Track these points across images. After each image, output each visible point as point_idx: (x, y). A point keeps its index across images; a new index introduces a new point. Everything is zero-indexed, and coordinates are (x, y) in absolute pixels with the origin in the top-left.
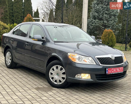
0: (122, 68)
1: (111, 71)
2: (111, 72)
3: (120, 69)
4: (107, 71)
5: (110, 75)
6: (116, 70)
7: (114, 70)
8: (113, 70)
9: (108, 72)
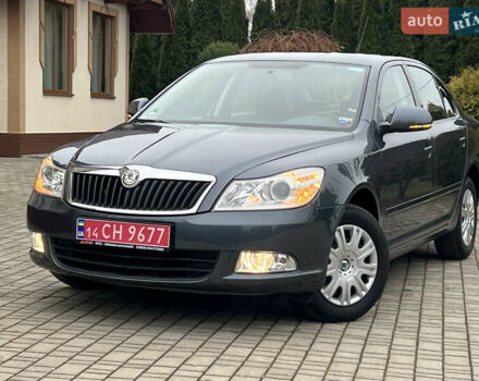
0: (163, 230)
1: (99, 232)
2: (101, 237)
3: (147, 233)
4: (81, 229)
5: (94, 247)
6: (126, 235)
7: (115, 232)
8: (109, 231)
9: (86, 234)
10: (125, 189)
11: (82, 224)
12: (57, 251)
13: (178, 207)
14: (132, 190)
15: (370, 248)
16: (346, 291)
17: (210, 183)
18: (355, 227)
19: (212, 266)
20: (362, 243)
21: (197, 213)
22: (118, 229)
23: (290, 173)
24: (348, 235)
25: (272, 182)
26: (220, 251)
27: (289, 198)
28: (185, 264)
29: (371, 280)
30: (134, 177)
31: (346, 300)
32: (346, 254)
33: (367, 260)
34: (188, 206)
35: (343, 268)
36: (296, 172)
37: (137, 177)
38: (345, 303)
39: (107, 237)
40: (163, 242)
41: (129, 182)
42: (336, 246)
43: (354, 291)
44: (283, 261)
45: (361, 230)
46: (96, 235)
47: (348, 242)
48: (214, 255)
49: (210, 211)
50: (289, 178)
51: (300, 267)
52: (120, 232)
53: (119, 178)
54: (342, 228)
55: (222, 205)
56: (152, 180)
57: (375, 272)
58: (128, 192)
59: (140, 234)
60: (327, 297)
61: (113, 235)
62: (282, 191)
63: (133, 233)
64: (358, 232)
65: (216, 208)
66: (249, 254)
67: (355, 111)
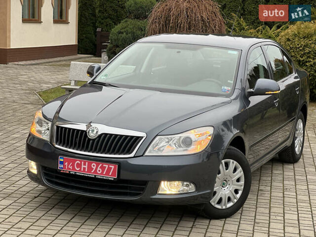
0: (113, 167)
1: (73, 165)
2: (73, 168)
3: (103, 168)
4: (62, 163)
5: (69, 175)
6: (90, 168)
7: (83, 166)
8: (79, 166)
9: (65, 166)
10: (89, 140)
11: (62, 160)
12: (46, 174)
13: (123, 152)
14: (94, 140)
15: (240, 173)
16: (225, 200)
17: (143, 137)
18: (231, 161)
19: (143, 190)
20: (235, 170)
21: (134, 157)
22: (85, 165)
23: (192, 131)
24: (227, 165)
25: (180, 137)
26: (148, 181)
27: (192, 147)
28: (126, 188)
29: (240, 192)
30: (95, 132)
31: (225, 205)
32: (225, 177)
33: (238, 180)
34: (129, 152)
35: (223, 185)
36: (196, 130)
37: (97, 132)
38: (224, 207)
39: (78, 169)
40: (113, 174)
41: (92, 135)
42: (219, 173)
43: (229, 199)
44: (187, 186)
45: (235, 162)
46: (71, 167)
47: (226, 170)
48: (145, 183)
49: (142, 156)
50: (192, 134)
51: (197, 189)
52: (86, 167)
53: (86, 131)
54: (223, 161)
55: (150, 152)
56: (106, 134)
57: (243, 188)
58: (91, 141)
59: (99, 169)
60: (213, 204)
61: (81, 168)
62: (188, 142)
63: (94, 168)
64: (233, 164)
65: (146, 154)
66: (166, 182)
67: (232, 82)
